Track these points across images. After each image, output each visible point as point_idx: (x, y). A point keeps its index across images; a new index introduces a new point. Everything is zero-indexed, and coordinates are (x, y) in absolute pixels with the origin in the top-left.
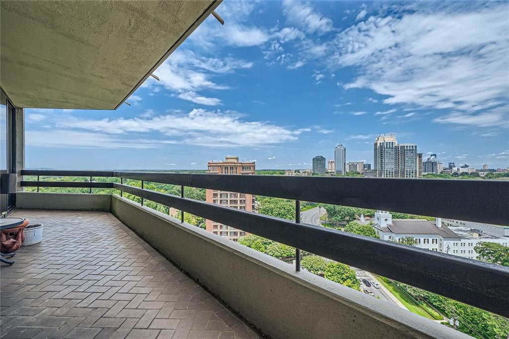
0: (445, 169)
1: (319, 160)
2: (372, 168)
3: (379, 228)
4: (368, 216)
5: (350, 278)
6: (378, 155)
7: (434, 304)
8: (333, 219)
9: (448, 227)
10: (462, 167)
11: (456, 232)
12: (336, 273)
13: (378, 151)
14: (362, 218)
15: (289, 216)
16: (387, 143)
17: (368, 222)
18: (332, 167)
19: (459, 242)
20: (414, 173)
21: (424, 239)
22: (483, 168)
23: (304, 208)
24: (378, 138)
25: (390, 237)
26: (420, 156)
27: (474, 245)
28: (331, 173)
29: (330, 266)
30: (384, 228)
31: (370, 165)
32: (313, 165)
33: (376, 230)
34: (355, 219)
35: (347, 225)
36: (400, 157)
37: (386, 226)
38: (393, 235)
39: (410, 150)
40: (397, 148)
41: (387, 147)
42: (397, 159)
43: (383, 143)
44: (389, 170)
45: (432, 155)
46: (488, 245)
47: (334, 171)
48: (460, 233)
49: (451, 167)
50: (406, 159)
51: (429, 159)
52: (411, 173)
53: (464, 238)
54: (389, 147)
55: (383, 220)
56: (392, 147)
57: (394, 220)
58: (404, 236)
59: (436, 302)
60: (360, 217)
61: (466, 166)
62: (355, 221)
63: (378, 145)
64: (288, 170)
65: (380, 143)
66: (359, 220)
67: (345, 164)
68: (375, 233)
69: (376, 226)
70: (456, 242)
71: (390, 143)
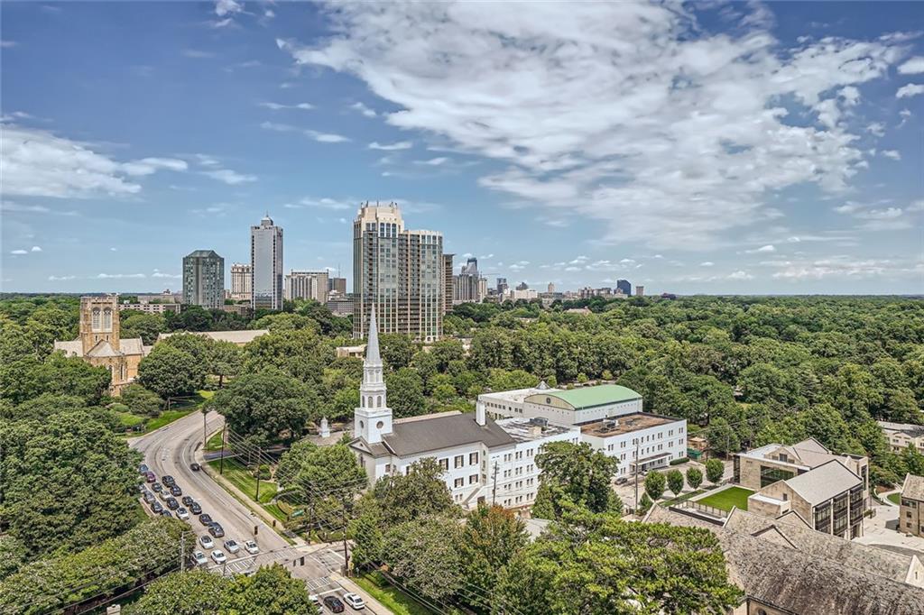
0: (491, 293)
1: (204, 263)
2: (350, 289)
3: (364, 448)
4: (339, 419)
5: (291, 606)
6: (364, 254)
7: (473, 603)
8: (247, 442)
9: (496, 421)
10: (517, 289)
11: (508, 431)
12: (253, 605)
13: (364, 243)
14: (325, 428)
15: (95, 456)
16: (382, 224)
17: (340, 435)
18: (243, 285)
19: (513, 451)
20: (437, 303)
21: (456, 458)
22: (547, 291)
23: (154, 421)
24: (363, 210)
25: (389, 466)
26: (448, 260)
27: (535, 452)
28: (240, 303)
29: (234, 590)
30: (375, 446)
31: (345, 280)
32: (185, 279)
33: (357, 454)
34: (306, 432)
35: (286, 455)
36: (409, 263)
37: (380, 440)
38: (395, 461)
39: (429, 246)
40: (403, 238)
41: (382, 234)
42: (403, 268)
43: (374, 225)
44: (386, 294)
45: (469, 261)
46: (552, 448)
47: (249, 297)
48: (515, 431)
49: (500, 288)
50: (423, 267)
51: (464, 269)
52: (431, 303)
53: (522, 442)
54: (389, 235)
55: (372, 423)
56: (394, 235)
57: (399, 421)
58: (417, 459)
59: (474, 597)
60: (319, 425)
61: (524, 287)
62: (305, 441)
63: (364, 228)
64: (94, 295)
65: (368, 225)
66: (317, 434)
67: (280, 277)
68: (354, 465)
69: (357, 445)
70: (507, 452)
71: (388, 225)
